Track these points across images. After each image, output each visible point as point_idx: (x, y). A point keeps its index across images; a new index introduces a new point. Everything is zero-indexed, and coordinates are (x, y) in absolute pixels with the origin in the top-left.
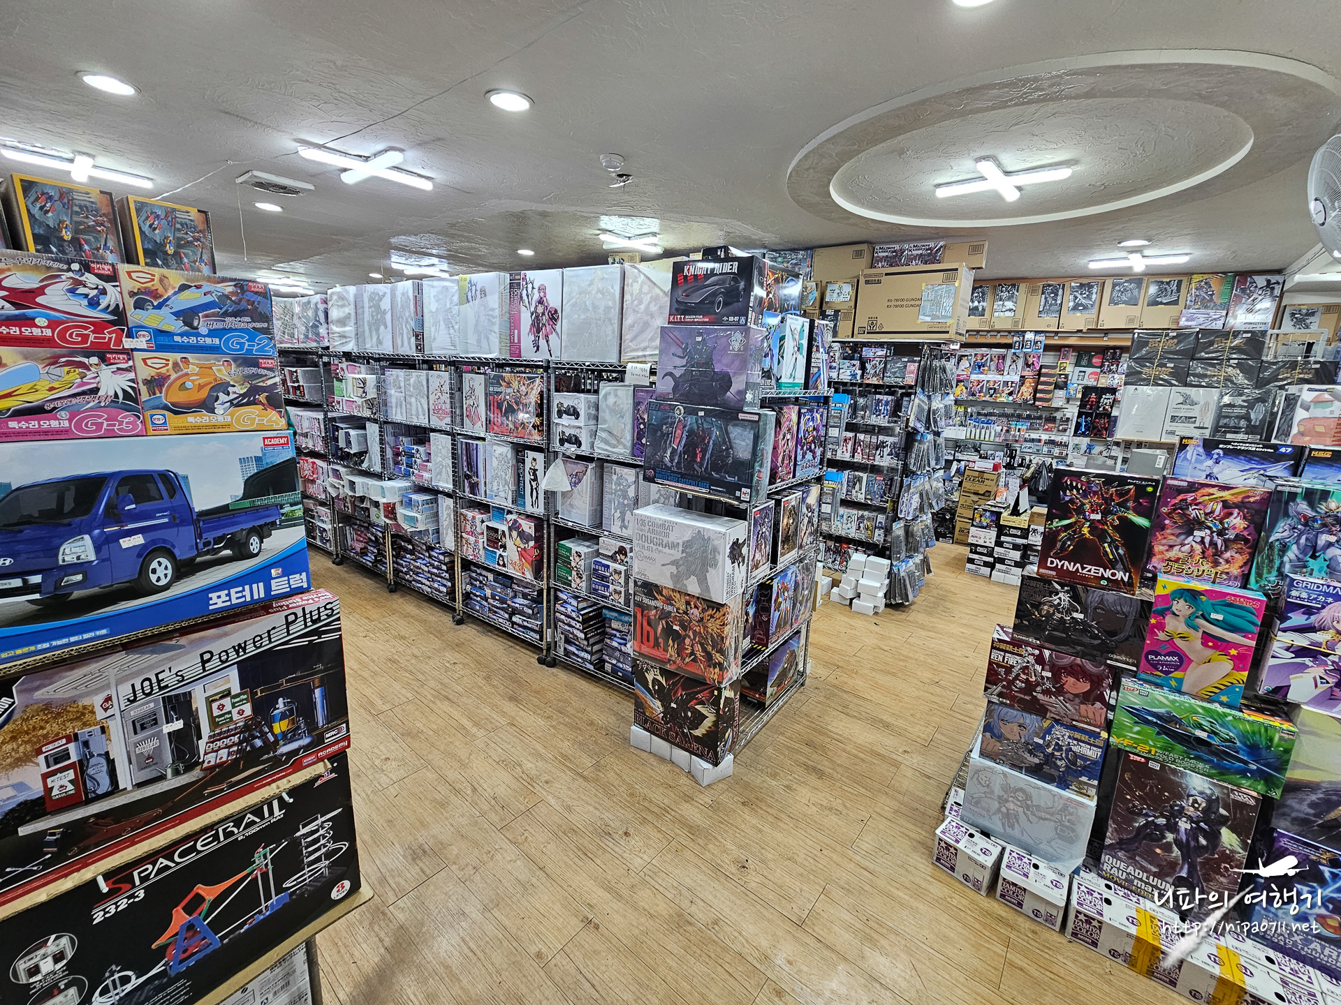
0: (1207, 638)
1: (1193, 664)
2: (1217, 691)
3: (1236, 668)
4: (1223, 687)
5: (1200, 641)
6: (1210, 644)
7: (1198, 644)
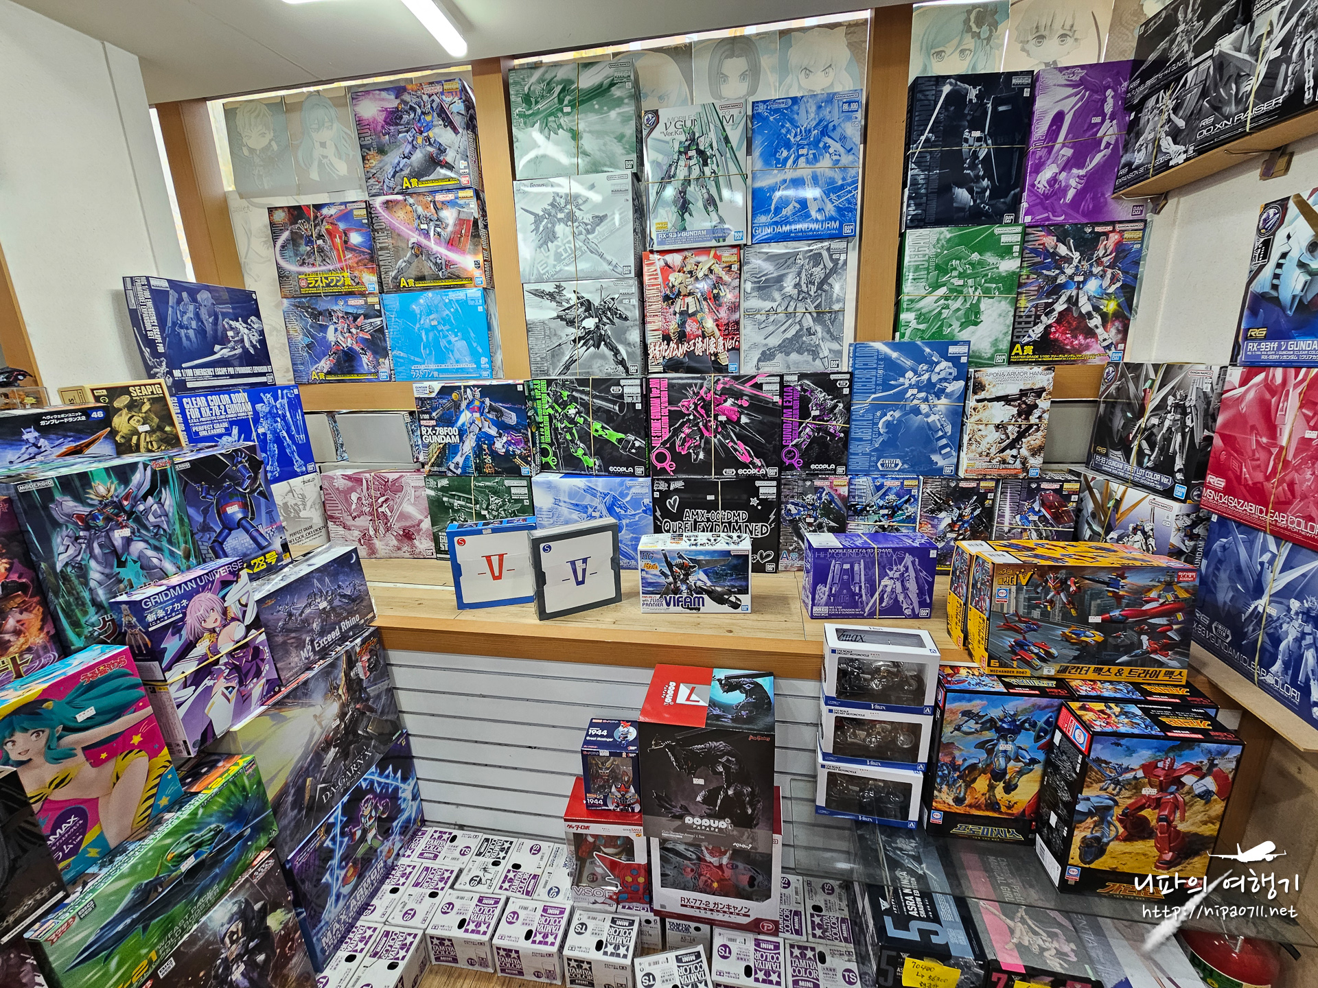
0: (93, 753)
1: (101, 802)
2: (151, 802)
3: (153, 754)
4: (154, 791)
5: (88, 765)
6: (104, 756)
7: (88, 771)
